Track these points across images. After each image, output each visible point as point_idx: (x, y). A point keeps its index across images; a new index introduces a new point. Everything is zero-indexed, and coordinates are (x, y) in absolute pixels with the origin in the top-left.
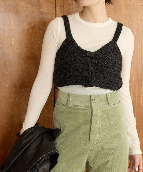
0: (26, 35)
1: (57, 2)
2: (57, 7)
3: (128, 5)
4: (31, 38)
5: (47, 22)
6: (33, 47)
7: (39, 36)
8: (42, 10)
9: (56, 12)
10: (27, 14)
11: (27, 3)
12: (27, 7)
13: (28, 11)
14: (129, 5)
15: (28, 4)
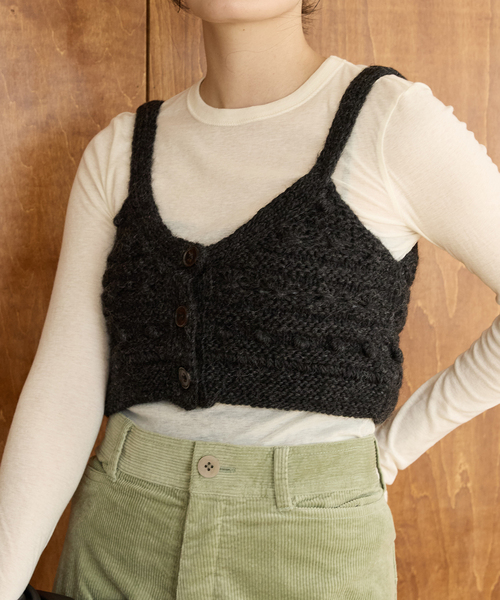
0: (12, 158)
1: (158, 7)
2: (157, 28)
3: (487, 19)
4: (34, 170)
5: (107, 95)
6: (46, 212)
7: (70, 161)
8: (85, 40)
9: (151, 49)
10: (17, 61)
11: (16, 9)
12: (17, 29)
13: (19, 48)
14: (492, 19)
15: (21, 16)
